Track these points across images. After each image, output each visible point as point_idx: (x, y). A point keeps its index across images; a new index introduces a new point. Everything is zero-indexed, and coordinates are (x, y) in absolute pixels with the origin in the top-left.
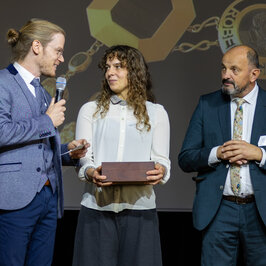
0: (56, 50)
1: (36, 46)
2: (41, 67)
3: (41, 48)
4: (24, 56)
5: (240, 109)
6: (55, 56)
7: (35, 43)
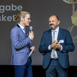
0: (28, 19)
1: (22, 19)
2: (24, 24)
3: (23, 19)
4: (20, 22)
5: (54, 33)
6: (28, 21)
7: (21, 18)
